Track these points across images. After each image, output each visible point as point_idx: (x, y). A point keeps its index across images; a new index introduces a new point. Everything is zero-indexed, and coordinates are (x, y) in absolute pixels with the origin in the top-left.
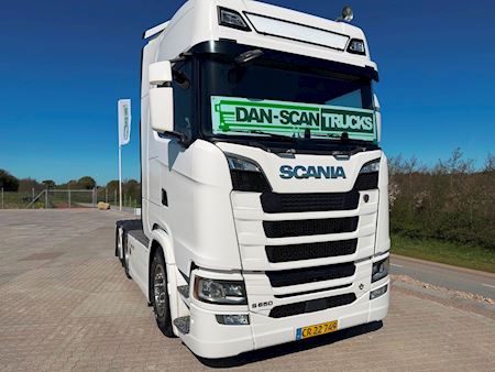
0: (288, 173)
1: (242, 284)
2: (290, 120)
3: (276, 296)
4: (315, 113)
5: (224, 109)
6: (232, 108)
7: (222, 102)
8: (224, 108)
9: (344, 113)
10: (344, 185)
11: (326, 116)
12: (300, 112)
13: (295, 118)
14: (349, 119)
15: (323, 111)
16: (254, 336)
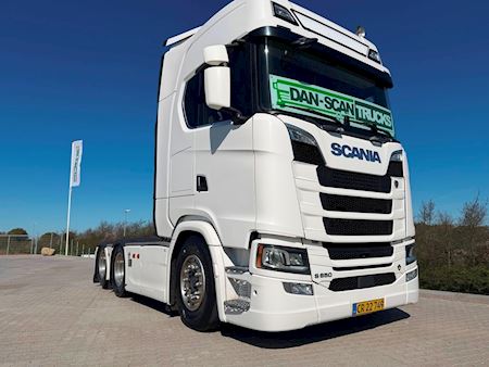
0: (338, 150)
1: (304, 253)
2: (332, 106)
3: (335, 269)
4: (350, 104)
5: (279, 87)
6: (287, 88)
7: (278, 81)
8: (281, 86)
9: (372, 108)
10: (380, 169)
11: (359, 108)
12: (340, 100)
13: (336, 105)
14: (376, 113)
15: (357, 103)
16: (319, 308)
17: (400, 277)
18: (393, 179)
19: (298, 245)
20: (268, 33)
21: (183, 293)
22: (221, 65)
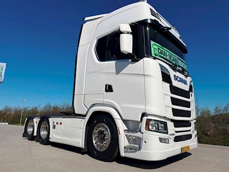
0: (176, 78)
2: (171, 58)
3: (176, 132)
4: (176, 58)
5: (154, 47)
6: (157, 48)
7: (154, 44)
8: (155, 47)
9: (182, 62)
11: (178, 60)
12: (173, 56)
14: (183, 64)
16: (171, 149)
17: (193, 136)
18: (191, 93)
19: (163, 120)
20: (149, 21)
21: (94, 142)
22: (128, 33)
